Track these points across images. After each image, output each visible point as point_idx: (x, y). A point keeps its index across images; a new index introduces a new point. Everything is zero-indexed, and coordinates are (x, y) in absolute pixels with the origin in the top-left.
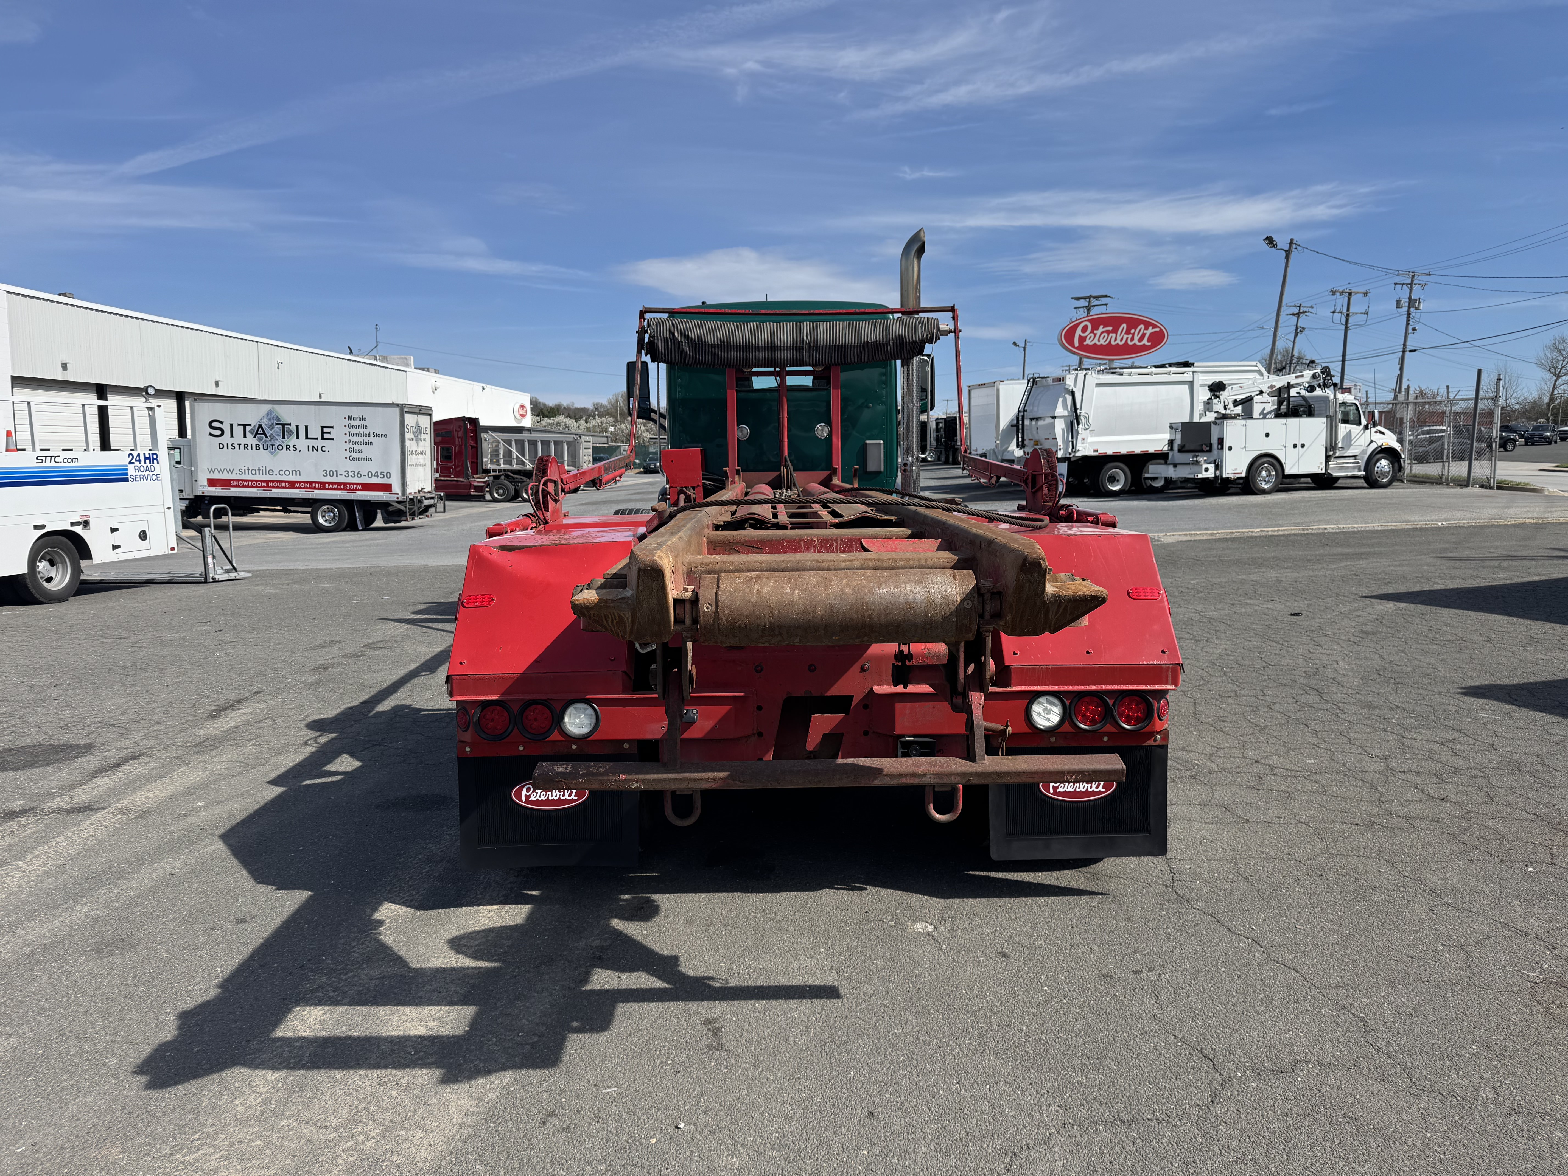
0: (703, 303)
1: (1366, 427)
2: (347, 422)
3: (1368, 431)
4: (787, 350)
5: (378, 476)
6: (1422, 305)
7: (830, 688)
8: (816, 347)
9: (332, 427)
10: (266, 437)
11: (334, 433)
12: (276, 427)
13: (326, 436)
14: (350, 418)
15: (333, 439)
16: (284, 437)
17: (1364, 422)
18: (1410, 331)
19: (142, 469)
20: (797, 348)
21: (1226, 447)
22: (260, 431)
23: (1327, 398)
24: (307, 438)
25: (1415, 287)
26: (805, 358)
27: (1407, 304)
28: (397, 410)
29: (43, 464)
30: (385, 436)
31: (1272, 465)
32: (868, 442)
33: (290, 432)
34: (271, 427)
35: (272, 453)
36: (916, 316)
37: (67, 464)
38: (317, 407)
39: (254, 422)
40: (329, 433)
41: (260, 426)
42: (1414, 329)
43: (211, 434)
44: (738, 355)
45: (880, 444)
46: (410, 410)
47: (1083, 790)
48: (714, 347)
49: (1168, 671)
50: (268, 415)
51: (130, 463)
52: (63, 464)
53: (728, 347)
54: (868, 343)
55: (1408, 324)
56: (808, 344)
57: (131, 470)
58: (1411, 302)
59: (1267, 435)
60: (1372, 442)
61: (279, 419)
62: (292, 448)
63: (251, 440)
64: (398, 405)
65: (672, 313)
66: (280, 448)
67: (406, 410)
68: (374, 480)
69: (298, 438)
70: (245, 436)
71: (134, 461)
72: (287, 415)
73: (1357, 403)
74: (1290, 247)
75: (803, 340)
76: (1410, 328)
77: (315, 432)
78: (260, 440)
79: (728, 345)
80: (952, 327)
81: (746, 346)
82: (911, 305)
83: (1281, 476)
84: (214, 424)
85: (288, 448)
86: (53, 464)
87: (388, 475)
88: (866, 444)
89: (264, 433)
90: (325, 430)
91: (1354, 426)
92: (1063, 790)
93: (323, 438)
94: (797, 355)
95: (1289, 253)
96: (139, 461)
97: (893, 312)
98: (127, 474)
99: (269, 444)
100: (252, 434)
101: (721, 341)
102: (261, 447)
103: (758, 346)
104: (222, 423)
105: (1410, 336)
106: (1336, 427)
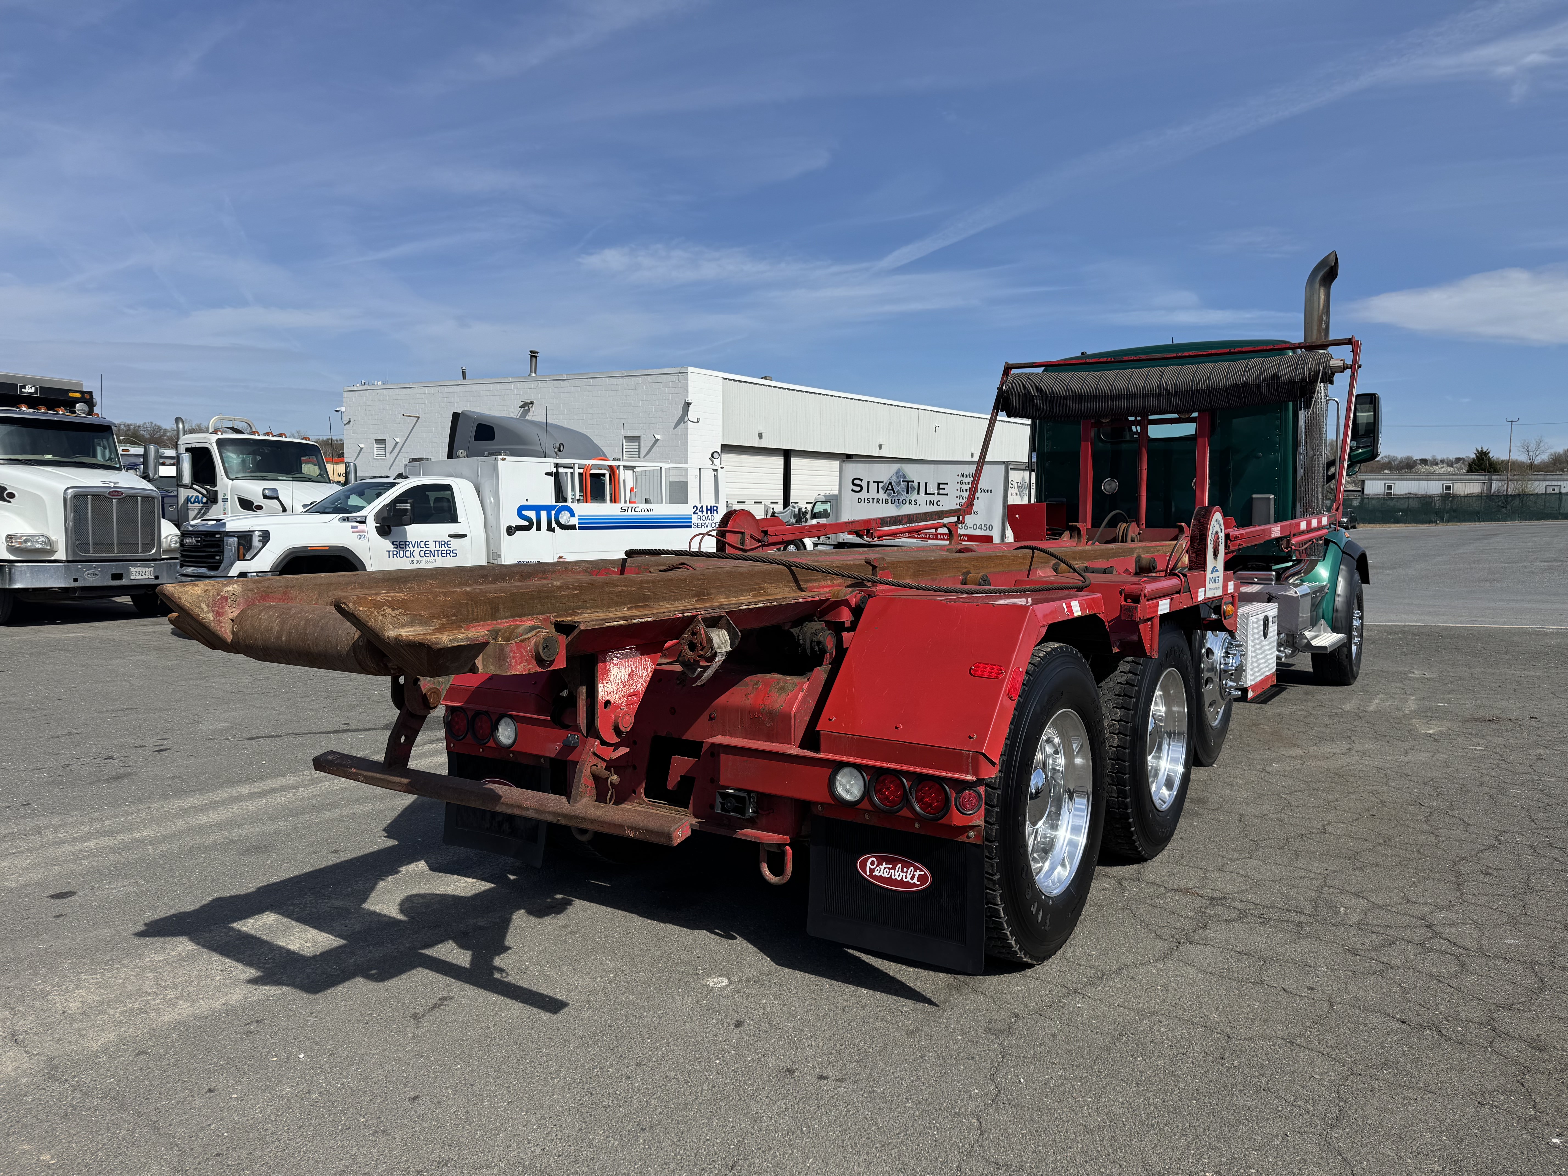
0: (1083, 353)
2: (959, 479)
4: (1143, 397)
5: (981, 529)
7: (686, 731)
8: (1175, 392)
9: (947, 484)
10: (894, 493)
11: (948, 489)
12: (902, 483)
13: (941, 492)
14: (962, 475)
15: (947, 495)
16: (907, 493)
19: (704, 518)
20: (1154, 395)
22: (890, 488)
24: (926, 493)
26: (1164, 405)
28: (1003, 467)
29: (626, 513)
30: (990, 491)
32: (1254, 496)
33: (913, 488)
34: (899, 484)
35: (897, 507)
36: (1322, 351)
37: (644, 513)
38: (936, 465)
39: (885, 479)
40: (944, 489)
41: (890, 483)
43: (853, 490)
44: (1092, 405)
45: (1269, 498)
46: (1016, 467)
47: (899, 879)
48: (1066, 399)
49: (969, 758)
50: (897, 473)
51: (694, 513)
52: (641, 513)
53: (1079, 397)
54: (1235, 386)
56: (1167, 390)
57: (695, 519)
61: (905, 477)
62: (913, 503)
63: (882, 495)
64: (1004, 462)
65: (1049, 367)
66: (904, 502)
67: (1011, 466)
68: (978, 532)
69: (918, 493)
70: (878, 492)
71: (697, 511)
72: (913, 473)
77: (933, 489)
78: (889, 495)
79: (1080, 396)
80: (1349, 362)
81: (1099, 396)
82: (1314, 339)
84: (856, 482)
85: (910, 503)
86: (633, 513)
87: (990, 528)
88: (1252, 498)
89: (893, 489)
90: (941, 486)
92: (879, 875)
93: (939, 494)
94: (1154, 402)
96: (702, 512)
97: (1294, 347)
98: (691, 522)
99: (896, 499)
100: (883, 489)
101: (1073, 392)
102: (890, 501)
103: (1111, 395)
104: (861, 480)
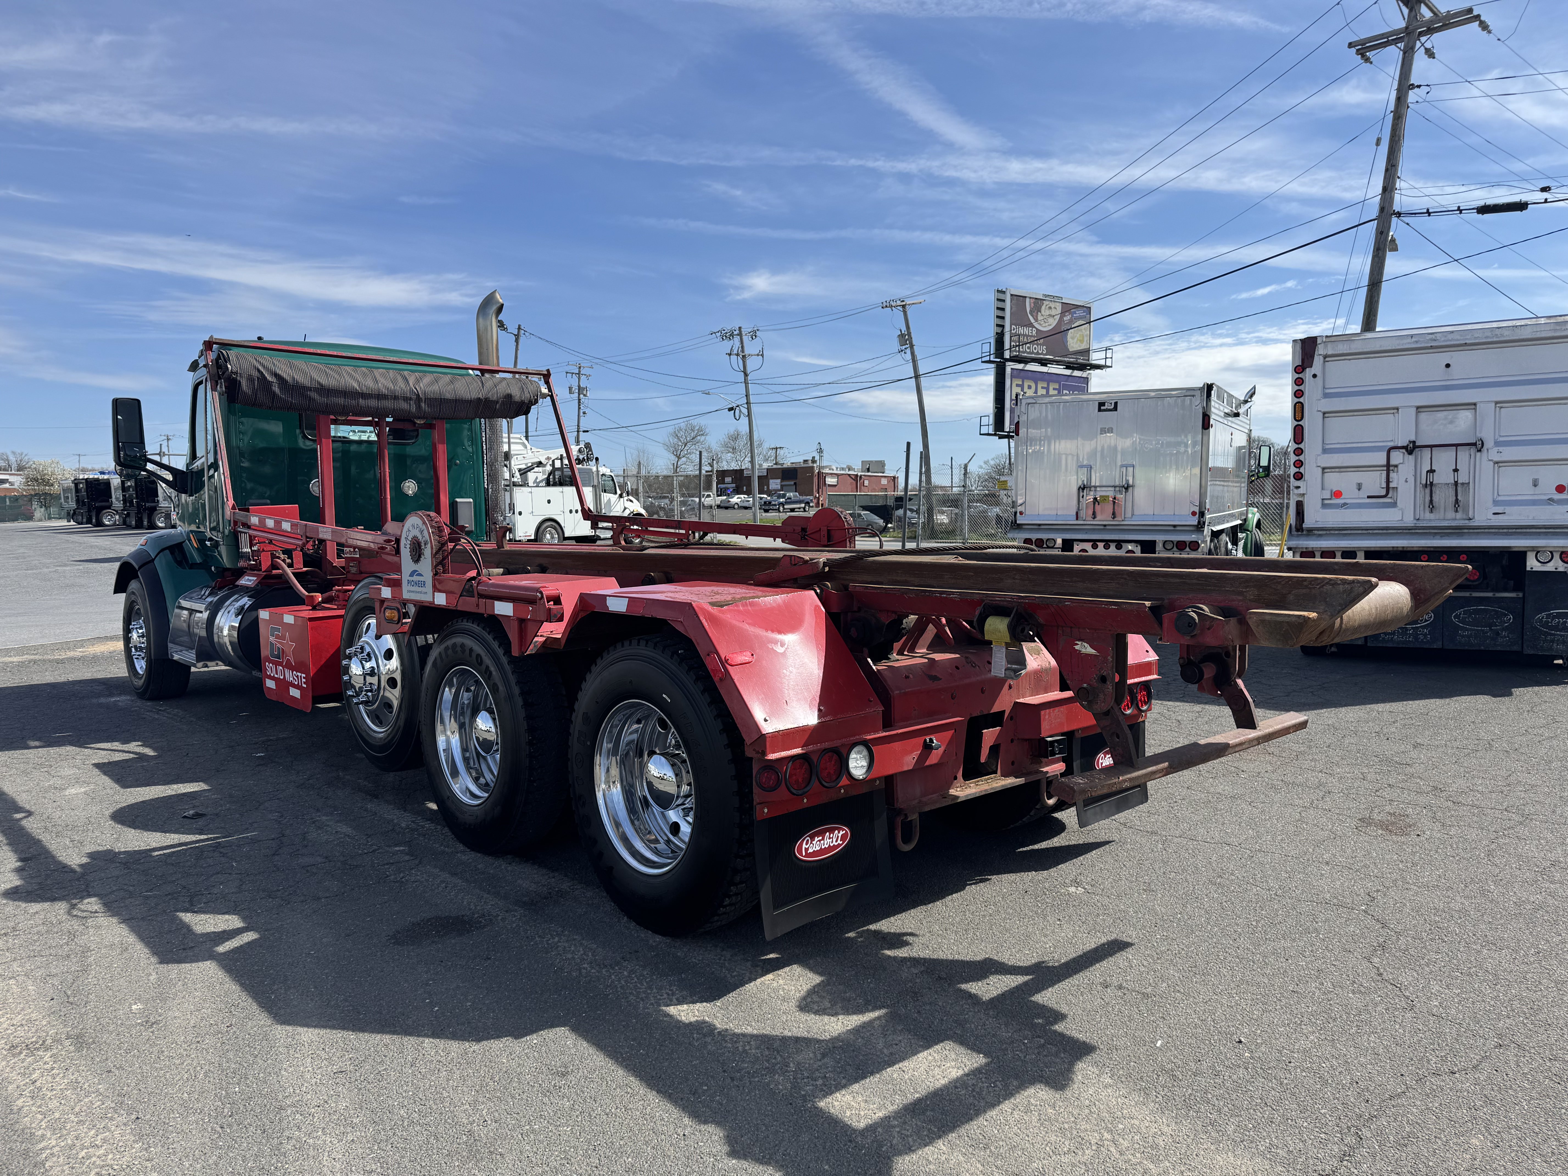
0: (259, 338)
1: (621, 496)
3: (622, 499)
4: (395, 399)
6: (588, 392)
8: (425, 399)
17: (619, 492)
18: (581, 414)
20: (406, 399)
21: (517, 512)
23: (591, 470)
25: (582, 377)
26: (415, 410)
27: (577, 391)
31: (555, 529)
32: (458, 500)
42: (584, 413)
44: (341, 401)
45: (470, 502)
48: (309, 390)
54: (479, 399)
55: (579, 408)
56: (418, 395)
58: (581, 390)
59: (549, 502)
60: (625, 509)
73: (612, 475)
74: (519, 332)
75: (411, 391)
76: (581, 411)
82: (493, 364)
83: (562, 539)
91: (612, 495)
94: (405, 406)
95: (518, 337)
105: (582, 418)
106: (600, 495)
